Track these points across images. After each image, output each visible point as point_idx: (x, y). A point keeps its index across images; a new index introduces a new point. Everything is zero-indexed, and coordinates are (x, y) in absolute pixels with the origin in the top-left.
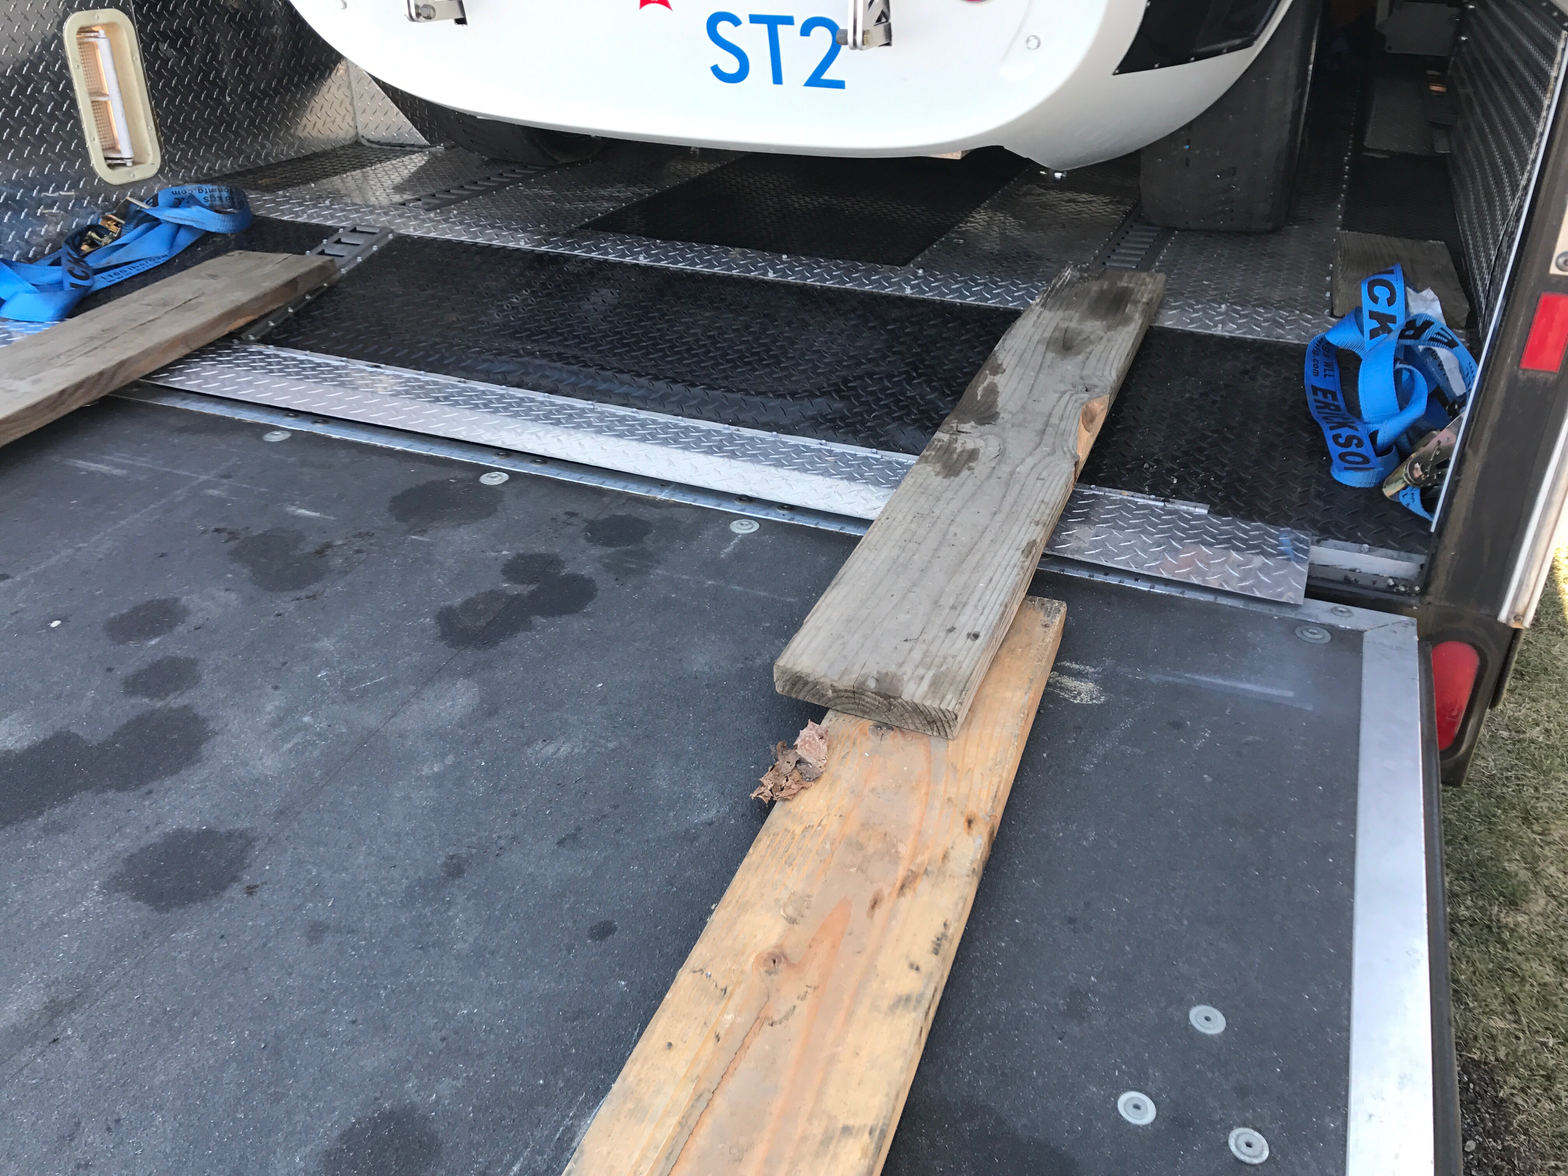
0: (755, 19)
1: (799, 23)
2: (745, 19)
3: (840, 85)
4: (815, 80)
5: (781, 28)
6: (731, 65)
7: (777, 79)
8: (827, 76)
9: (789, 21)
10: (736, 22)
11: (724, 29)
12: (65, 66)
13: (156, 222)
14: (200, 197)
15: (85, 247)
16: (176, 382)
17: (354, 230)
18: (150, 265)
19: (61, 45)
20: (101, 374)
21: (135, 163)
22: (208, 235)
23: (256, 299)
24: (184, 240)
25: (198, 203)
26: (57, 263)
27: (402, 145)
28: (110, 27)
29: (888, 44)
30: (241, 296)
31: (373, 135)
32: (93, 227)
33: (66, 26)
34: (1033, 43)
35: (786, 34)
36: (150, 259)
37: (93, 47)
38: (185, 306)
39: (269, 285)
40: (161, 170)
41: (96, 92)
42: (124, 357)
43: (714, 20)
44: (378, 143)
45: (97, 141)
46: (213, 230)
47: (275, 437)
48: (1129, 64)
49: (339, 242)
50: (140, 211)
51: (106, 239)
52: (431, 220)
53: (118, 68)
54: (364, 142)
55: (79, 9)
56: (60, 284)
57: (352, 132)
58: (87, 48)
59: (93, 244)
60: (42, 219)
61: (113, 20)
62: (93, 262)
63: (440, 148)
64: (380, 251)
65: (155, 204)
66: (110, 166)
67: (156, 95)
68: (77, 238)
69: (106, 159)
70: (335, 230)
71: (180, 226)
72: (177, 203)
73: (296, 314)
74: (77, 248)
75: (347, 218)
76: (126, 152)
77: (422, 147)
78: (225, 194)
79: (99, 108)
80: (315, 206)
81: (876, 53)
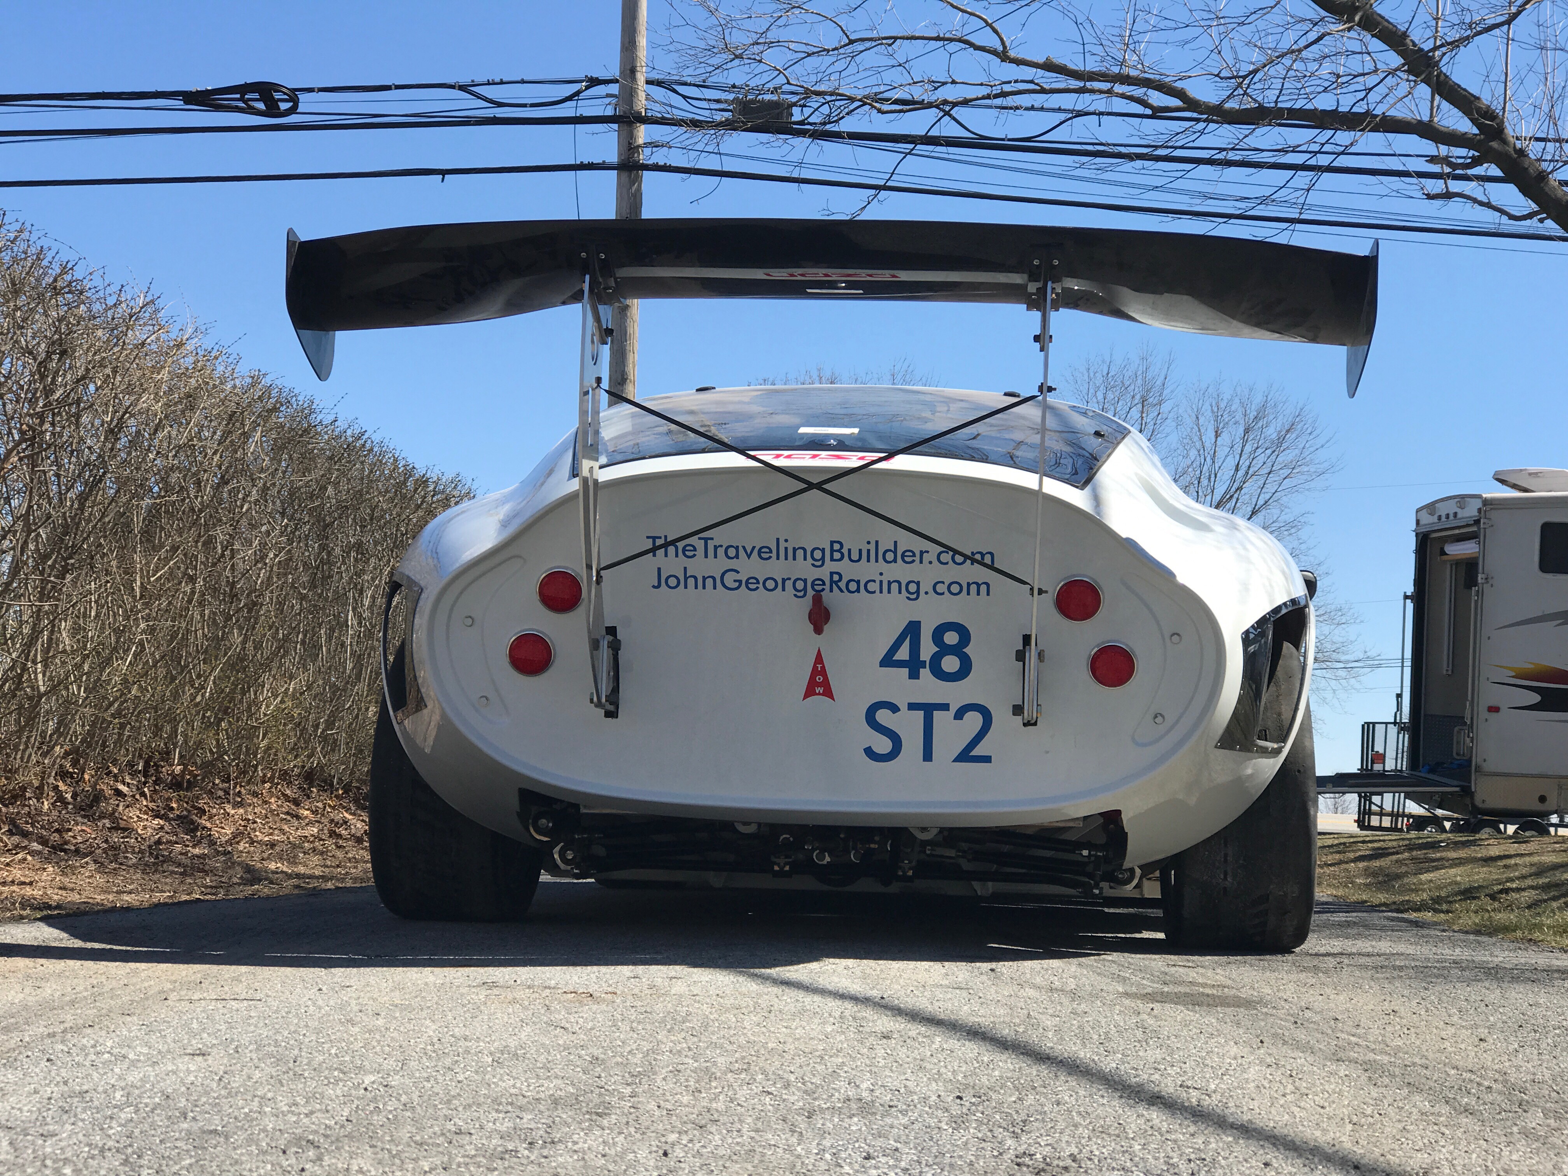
0: (912, 707)
1: (953, 709)
2: (903, 707)
3: (987, 759)
4: (965, 756)
5: (937, 713)
6: (883, 745)
7: (928, 756)
8: (976, 752)
9: (945, 707)
10: (894, 708)
11: (883, 716)
29: (1034, 724)
34: (1159, 719)
35: (941, 718)
43: (873, 708)
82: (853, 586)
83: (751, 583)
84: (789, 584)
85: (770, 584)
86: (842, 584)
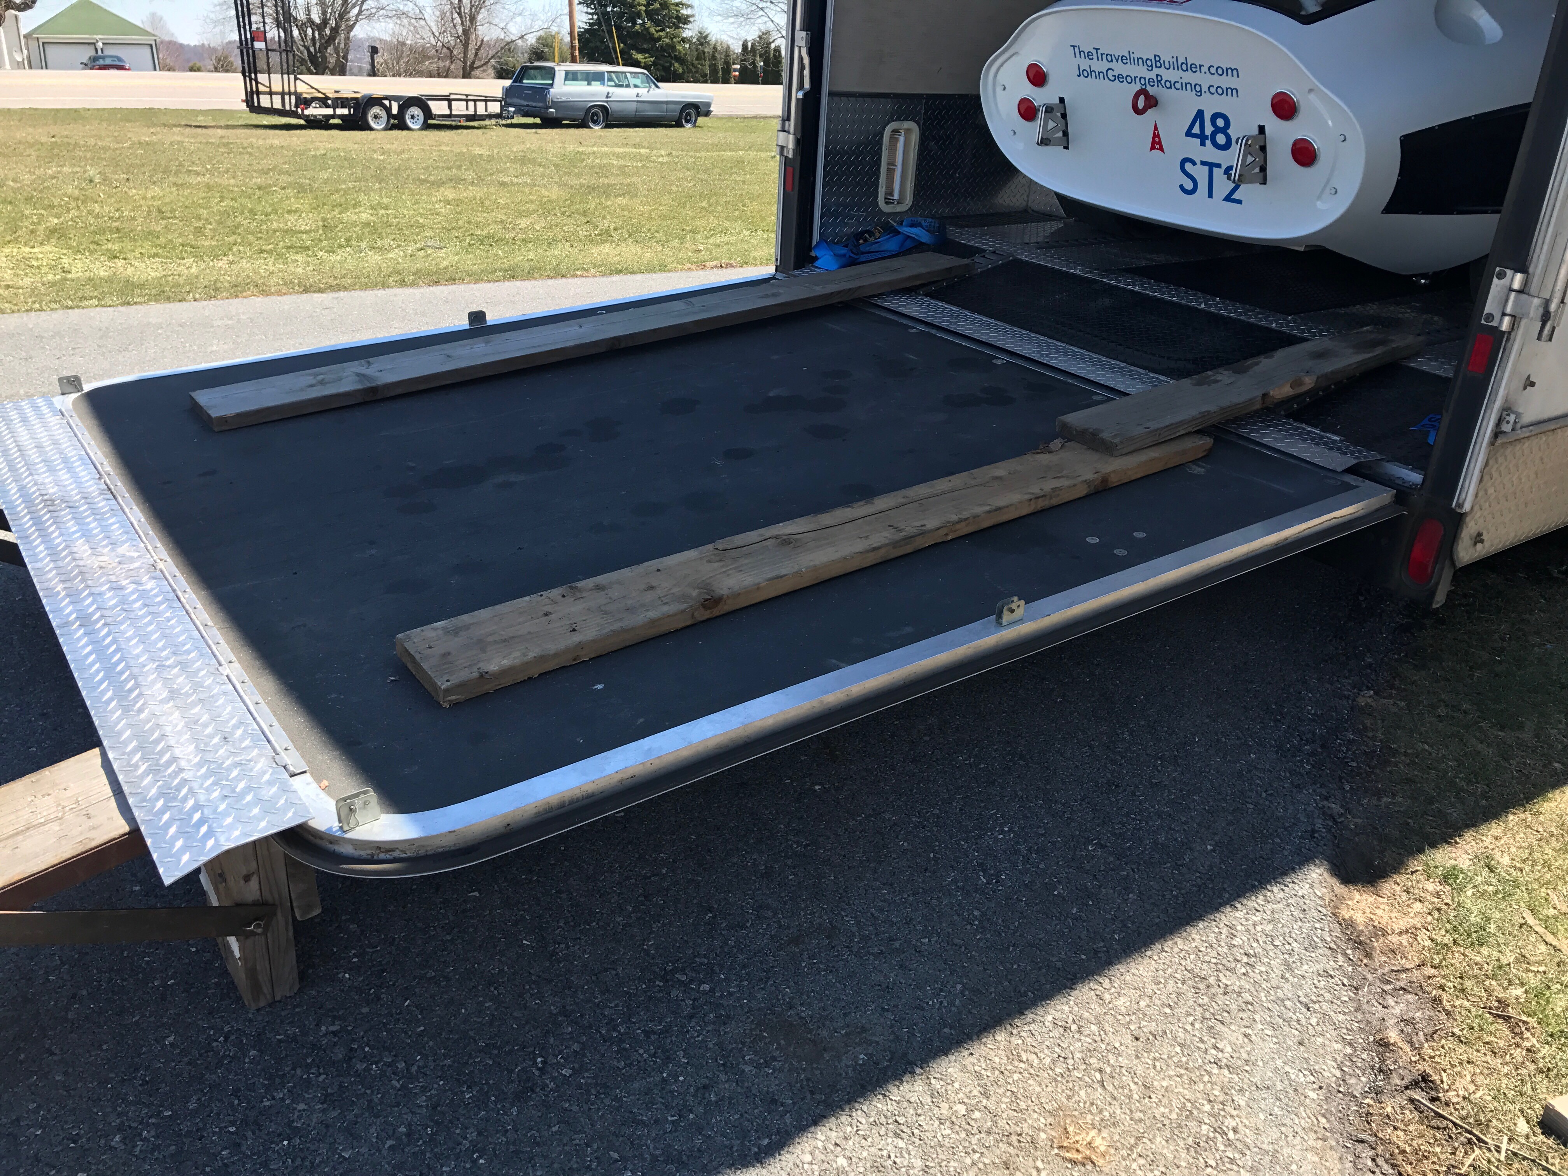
0: (1203, 163)
1: (1224, 167)
2: (1198, 163)
3: (1239, 202)
4: (1228, 198)
5: (1215, 169)
6: (1189, 185)
7: (1210, 195)
8: (1234, 197)
9: (1219, 166)
10: (1194, 163)
11: (1188, 166)
12: (880, 148)
13: (899, 233)
14: (924, 224)
15: (861, 241)
16: (880, 302)
17: (994, 252)
18: (888, 254)
19: (882, 137)
20: (850, 289)
21: (898, 203)
22: (922, 244)
23: (928, 273)
24: (909, 244)
25: (922, 227)
26: (846, 246)
27: (1050, 216)
28: (908, 131)
29: (1265, 183)
30: (923, 270)
31: (1036, 207)
32: (868, 232)
33: (887, 128)
34: (1333, 191)
35: (1218, 173)
36: (890, 251)
37: (897, 140)
38: (896, 270)
39: (938, 268)
40: (910, 209)
41: (892, 163)
42: (862, 285)
43: (1184, 161)
44: (1038, 212)
45: (884, 189)
46: (923, 240)
47: (914, 331)
48: (1388, 209)
49: (984, 256)
50: (893, 226)
51: (872, 239)
52: (1037, 253)
53: (905, 152)
54: (1030, 211)
55: (896, 120)
56: (844, 255)
57: (1025, 204)
58: (893, 140)
59: (866, 240)
60: (846, 224)
61: (910, 127)
62: (862, 248)
63: (1072, 220)
64: (1002, 264)
65: (901, 224)
66: (887, 203)
67: (919, 168)
68: (859, 236)
69: (886, 198)
70: (984, 251)
71: (909, 237)
72: (912, 226)
73: (947, 286)
74: (858, 241)
75: (994, 246)
76: (896, 196)
77: (1062, 218)
78: (937, 225)
79: (891, 172)
80: (980, 238)
81: (1257, 186)
82: (1168, 84)
83: (1119, 78)
84: (1137, 79)
85: (1129, 79)
86: (1163, 82)
